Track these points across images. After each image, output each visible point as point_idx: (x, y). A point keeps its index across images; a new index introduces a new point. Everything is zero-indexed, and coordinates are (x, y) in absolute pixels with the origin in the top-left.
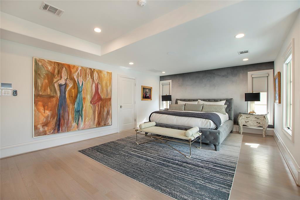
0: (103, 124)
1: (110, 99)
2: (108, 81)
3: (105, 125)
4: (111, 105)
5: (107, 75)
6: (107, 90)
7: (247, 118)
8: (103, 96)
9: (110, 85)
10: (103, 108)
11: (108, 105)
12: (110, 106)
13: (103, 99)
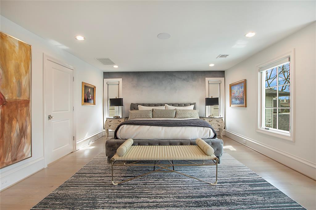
0: (9, 160)
1: (27, 103)
2: (22, 64)
3: (15, 161)
4: (29, 114)
5: (20, 48)
6: (20, 83)
7: (209, 121)
8: (11, 94)
9: (26, 73)
10: (10, 122)
11: (21, 115)
12: (28, 118)
13: (11, 103)
